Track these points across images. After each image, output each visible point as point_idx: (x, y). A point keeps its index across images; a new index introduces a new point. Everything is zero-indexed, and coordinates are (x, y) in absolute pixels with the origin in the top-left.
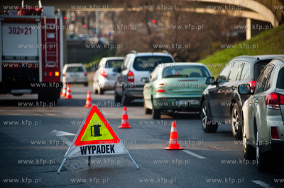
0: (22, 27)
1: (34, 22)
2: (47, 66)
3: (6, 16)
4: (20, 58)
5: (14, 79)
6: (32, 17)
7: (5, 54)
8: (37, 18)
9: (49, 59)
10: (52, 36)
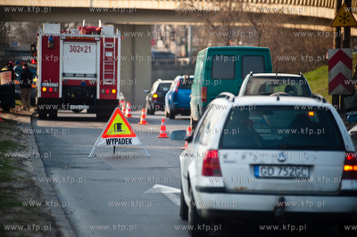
0: (82, 45)
1: (93, 40)
2: (104, 83)
3: (68, 35)
4: (80, 75)
5: (73, 95)
6: (92, 36)
7: (65, 72)
8: (96, 37)
9: (107, 76)
10: (109, 54)
